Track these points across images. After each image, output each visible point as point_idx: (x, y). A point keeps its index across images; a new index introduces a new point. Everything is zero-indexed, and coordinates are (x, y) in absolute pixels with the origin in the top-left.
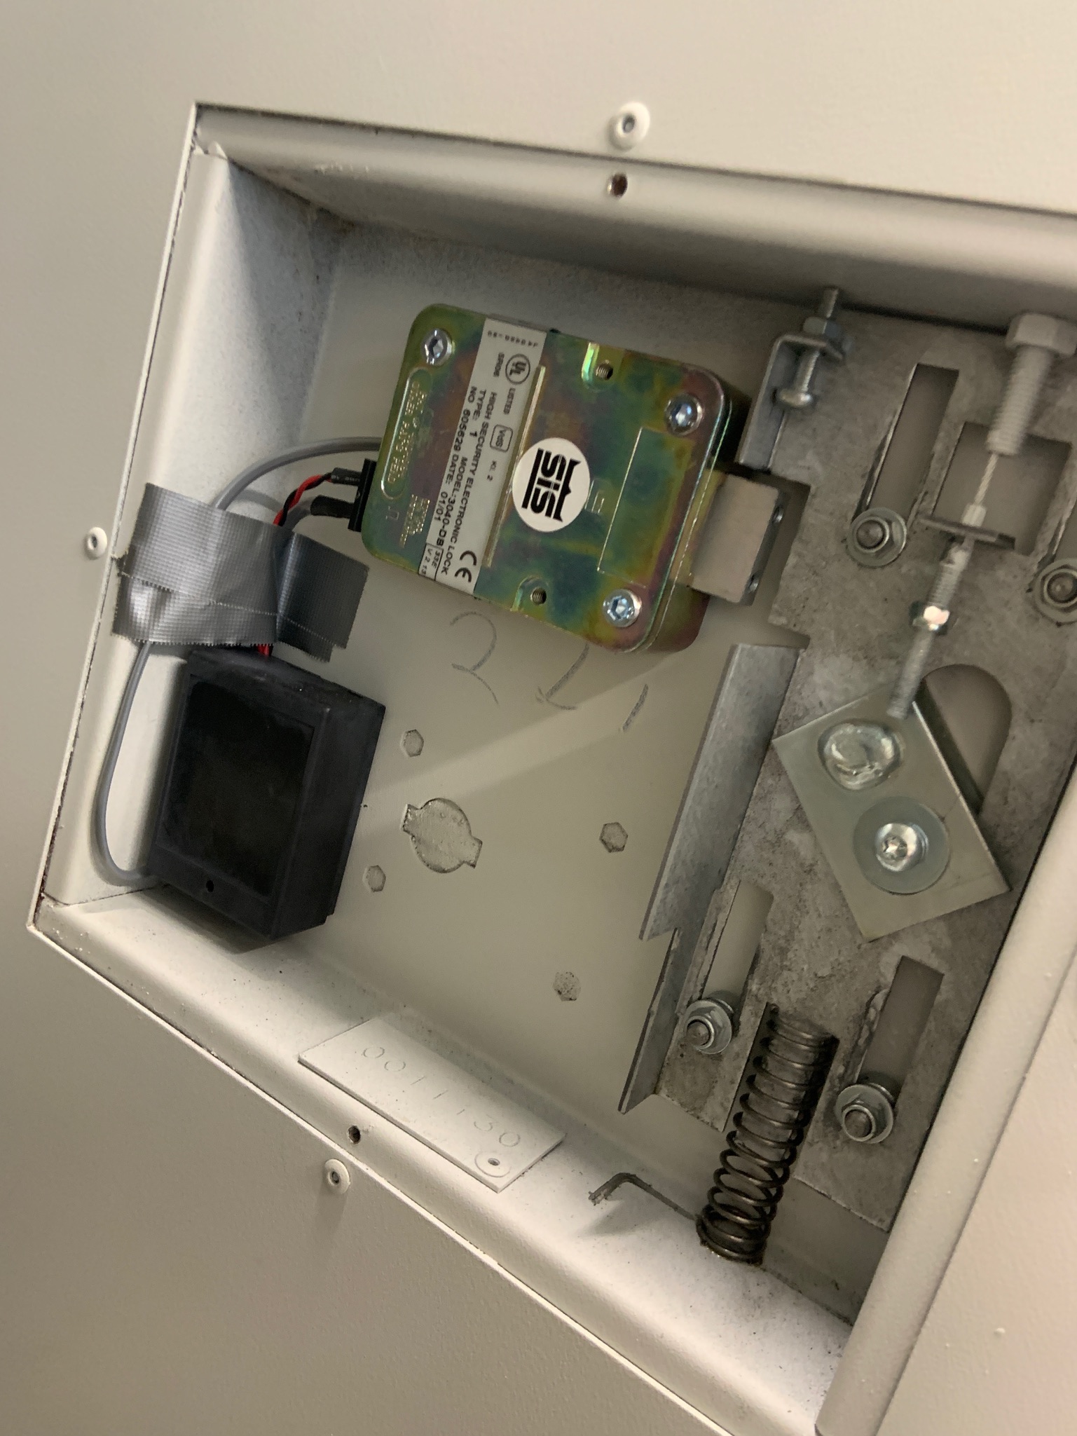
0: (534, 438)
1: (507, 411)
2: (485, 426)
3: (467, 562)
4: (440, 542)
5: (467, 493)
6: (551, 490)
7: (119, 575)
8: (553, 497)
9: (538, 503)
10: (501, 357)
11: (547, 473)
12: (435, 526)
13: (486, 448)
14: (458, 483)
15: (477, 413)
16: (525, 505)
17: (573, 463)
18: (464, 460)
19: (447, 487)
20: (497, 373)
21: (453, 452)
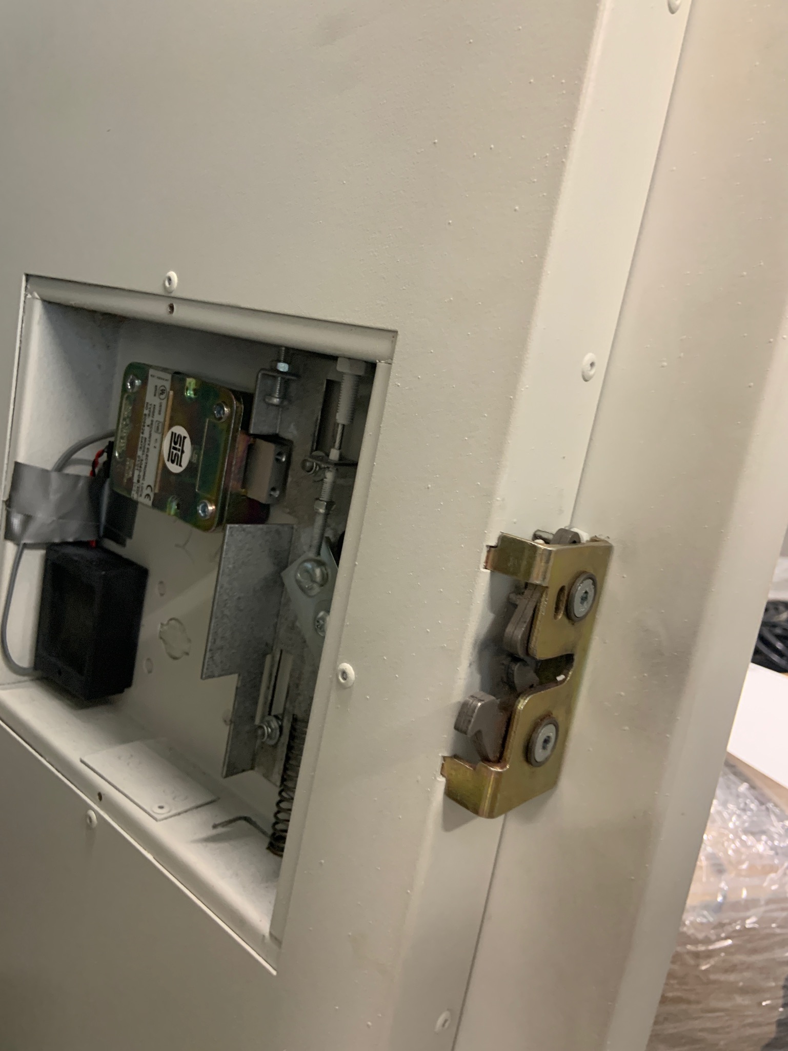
0: (171, 426)
1: (160, 414)
2: (152, 421)
3: (148, 491)
4: (138, 481)
5: (147, 456)
6: (177, 452)
7: (6, 509)
8: (178, 455)
9: (173, 459)
10: (156, 386)
11: (176, 443)
12: (136, 473)
13: (153, 432)
14: (144, 451)
15: (149, 415)
16: (168, 460)
17: (185, 438)
18: (146, 439)
19: (140, 453)
20: (155, 395)
21: (141, 435)
